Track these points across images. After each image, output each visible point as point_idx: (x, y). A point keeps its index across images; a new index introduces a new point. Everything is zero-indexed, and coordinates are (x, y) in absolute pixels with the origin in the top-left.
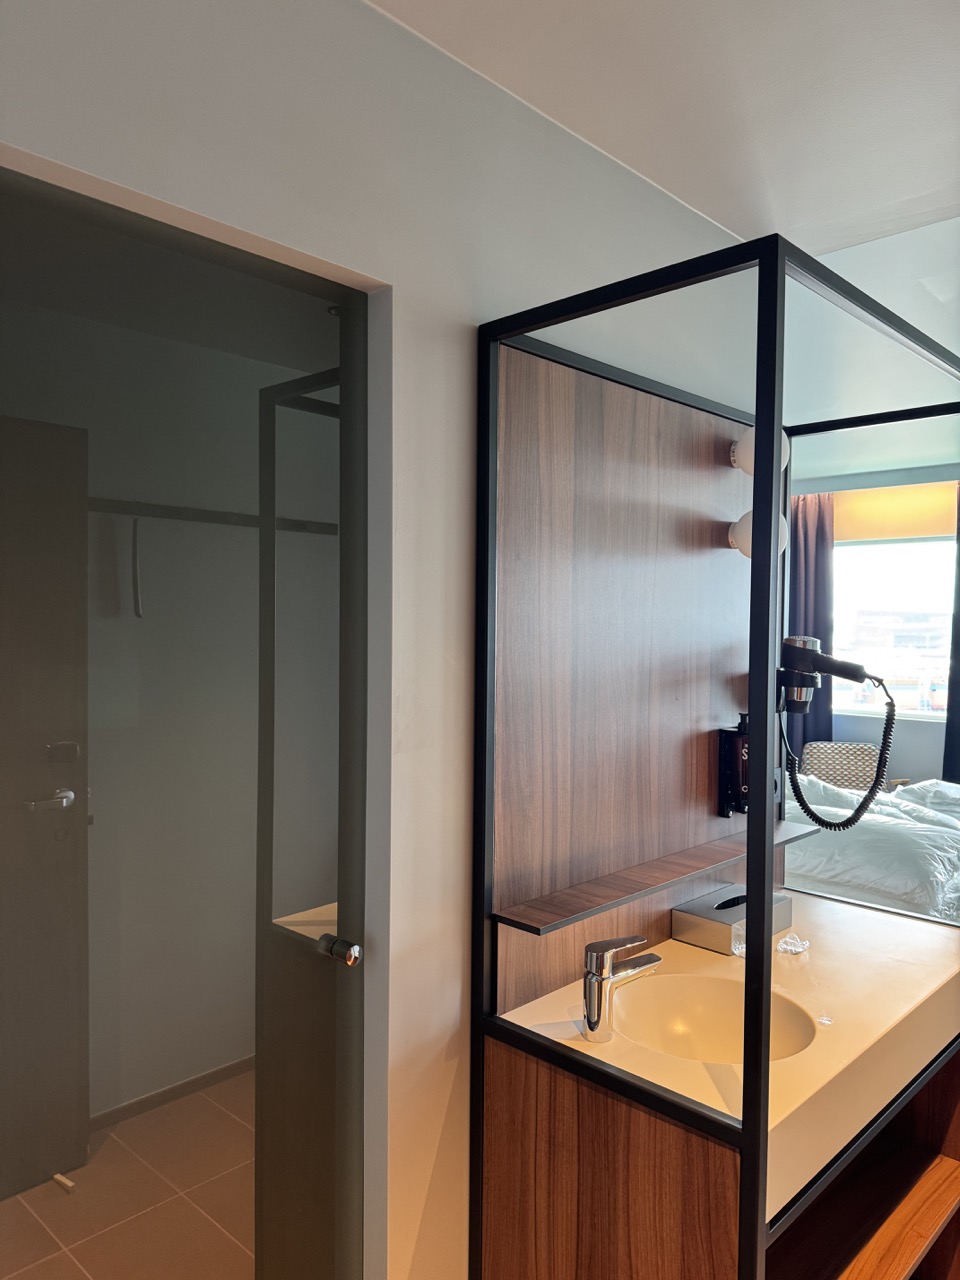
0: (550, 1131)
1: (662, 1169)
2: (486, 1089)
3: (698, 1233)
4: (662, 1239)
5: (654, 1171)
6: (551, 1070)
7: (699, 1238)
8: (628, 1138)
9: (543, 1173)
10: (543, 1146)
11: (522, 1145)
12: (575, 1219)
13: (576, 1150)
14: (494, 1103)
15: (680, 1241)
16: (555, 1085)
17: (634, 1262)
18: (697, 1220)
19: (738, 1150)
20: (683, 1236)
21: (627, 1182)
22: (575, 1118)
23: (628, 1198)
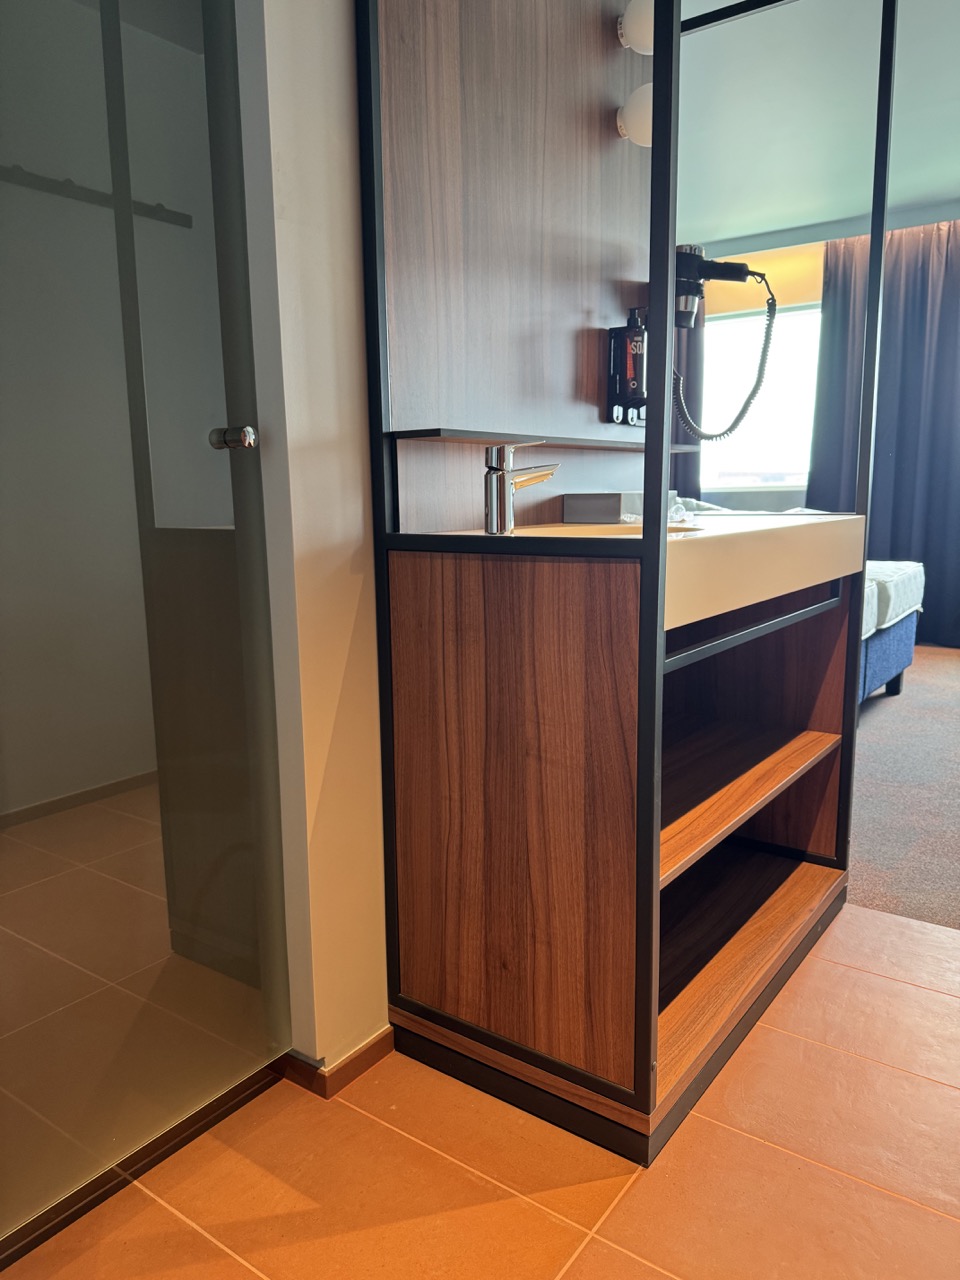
0: (457, 618)
1: (565, 609)
2: (392, 604)
3: (601, 655)
4: (566, 674)
5: (559, 614)
6: (456, 559)
7: (601, 660)
8: (533, 594)
9: (451, 662)
10: (450, 635)
11: (429, 643)
12: (483, 692)
13: (483, 626)
14: (401, 614)
15: (583, 671)
16: (461, 570)
17: (540, 708)
18: (599, 643)
19: (638, 560)
20: (586, 665)
21: (532, 635)
22: (481, 596)
23: (534, 649)
